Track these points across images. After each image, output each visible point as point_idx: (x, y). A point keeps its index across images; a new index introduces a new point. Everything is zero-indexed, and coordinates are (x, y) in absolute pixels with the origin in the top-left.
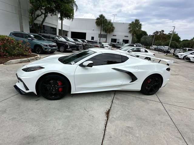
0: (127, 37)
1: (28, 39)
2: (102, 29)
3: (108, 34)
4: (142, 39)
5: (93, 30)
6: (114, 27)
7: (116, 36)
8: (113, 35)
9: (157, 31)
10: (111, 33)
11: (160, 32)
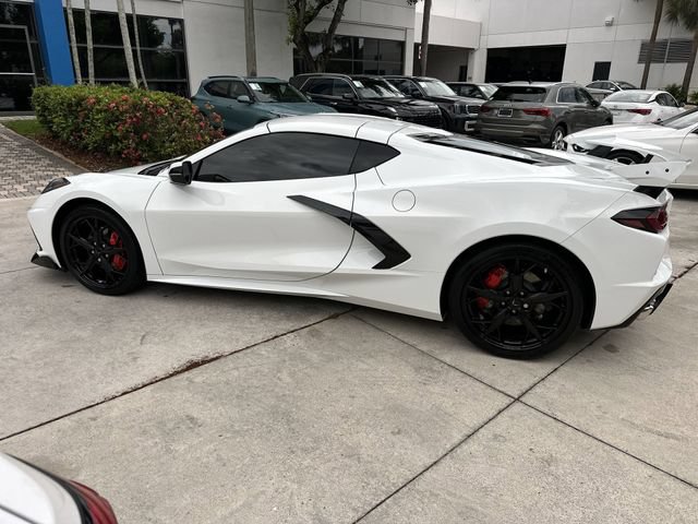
1: (240, 101)
2: (665, 9)
5: (609, 25)
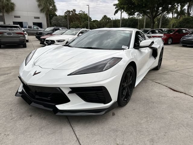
0: (38, 18)
3: (5, 14)
4: (54, 22)
6: (13, 4)
7: (19, 17)
8: (15, 17)
9: (69, 10)
10: (11, 13)
11: (72, 11)
